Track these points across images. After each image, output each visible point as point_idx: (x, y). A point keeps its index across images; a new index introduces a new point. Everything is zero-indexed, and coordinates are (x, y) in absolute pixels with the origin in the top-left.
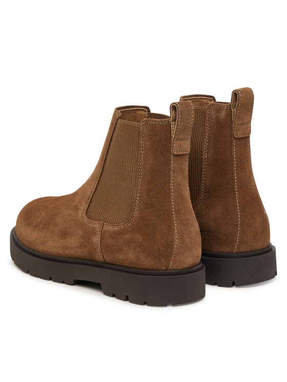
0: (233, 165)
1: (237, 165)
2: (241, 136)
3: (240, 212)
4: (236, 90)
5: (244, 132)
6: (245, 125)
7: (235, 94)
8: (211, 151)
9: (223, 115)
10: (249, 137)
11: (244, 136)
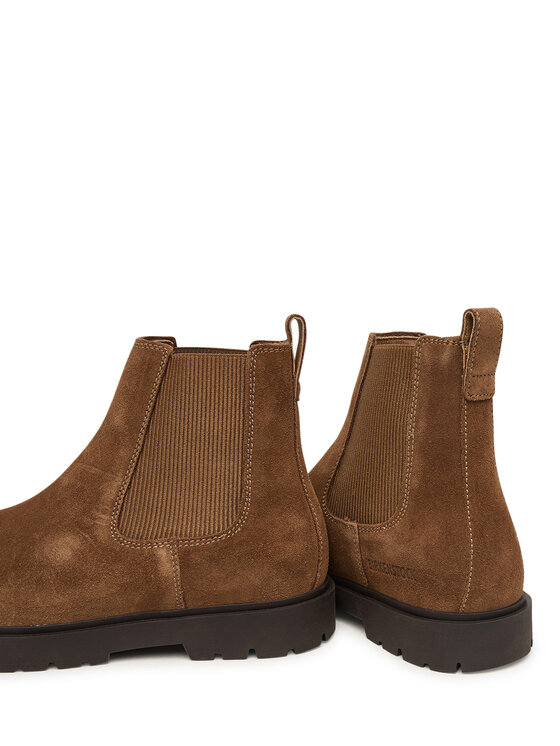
0: (461, 451)
1: (470, 452)
2: (478, 398)
3: (473, 537)
4: (471, 310)
5: (483, 392)
6: (486, 378)
7: (470, 317)
8: (422, 424)
9: (446, 357)
10: (491, 400)
11: (483, 398)
